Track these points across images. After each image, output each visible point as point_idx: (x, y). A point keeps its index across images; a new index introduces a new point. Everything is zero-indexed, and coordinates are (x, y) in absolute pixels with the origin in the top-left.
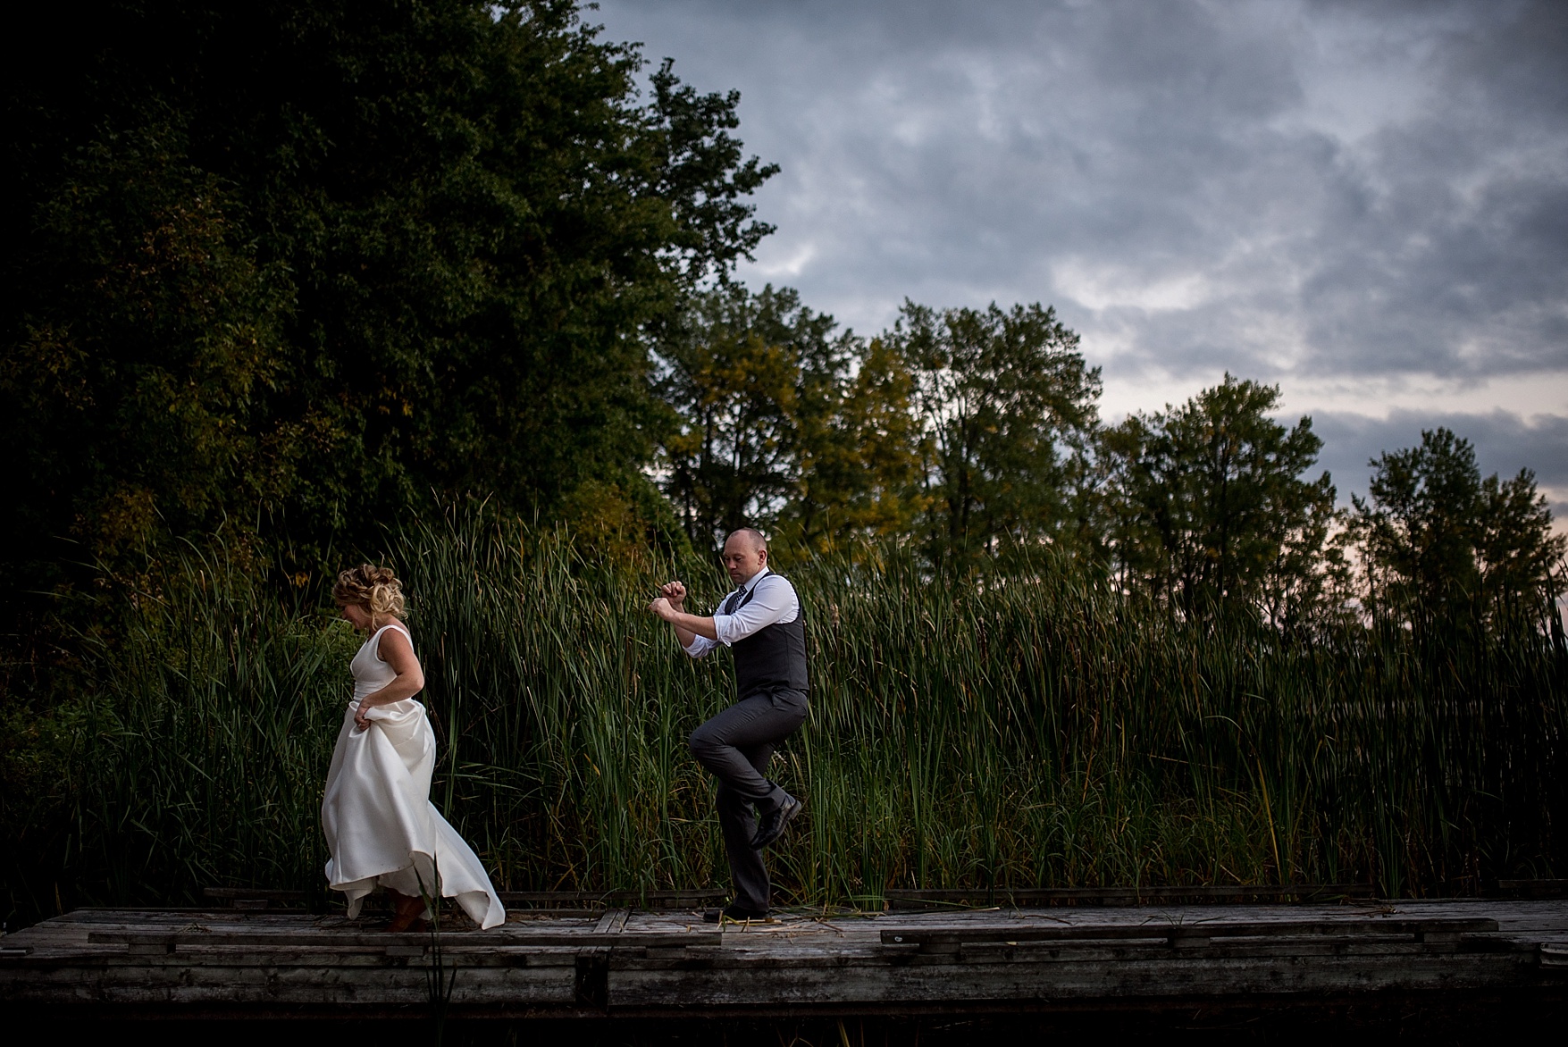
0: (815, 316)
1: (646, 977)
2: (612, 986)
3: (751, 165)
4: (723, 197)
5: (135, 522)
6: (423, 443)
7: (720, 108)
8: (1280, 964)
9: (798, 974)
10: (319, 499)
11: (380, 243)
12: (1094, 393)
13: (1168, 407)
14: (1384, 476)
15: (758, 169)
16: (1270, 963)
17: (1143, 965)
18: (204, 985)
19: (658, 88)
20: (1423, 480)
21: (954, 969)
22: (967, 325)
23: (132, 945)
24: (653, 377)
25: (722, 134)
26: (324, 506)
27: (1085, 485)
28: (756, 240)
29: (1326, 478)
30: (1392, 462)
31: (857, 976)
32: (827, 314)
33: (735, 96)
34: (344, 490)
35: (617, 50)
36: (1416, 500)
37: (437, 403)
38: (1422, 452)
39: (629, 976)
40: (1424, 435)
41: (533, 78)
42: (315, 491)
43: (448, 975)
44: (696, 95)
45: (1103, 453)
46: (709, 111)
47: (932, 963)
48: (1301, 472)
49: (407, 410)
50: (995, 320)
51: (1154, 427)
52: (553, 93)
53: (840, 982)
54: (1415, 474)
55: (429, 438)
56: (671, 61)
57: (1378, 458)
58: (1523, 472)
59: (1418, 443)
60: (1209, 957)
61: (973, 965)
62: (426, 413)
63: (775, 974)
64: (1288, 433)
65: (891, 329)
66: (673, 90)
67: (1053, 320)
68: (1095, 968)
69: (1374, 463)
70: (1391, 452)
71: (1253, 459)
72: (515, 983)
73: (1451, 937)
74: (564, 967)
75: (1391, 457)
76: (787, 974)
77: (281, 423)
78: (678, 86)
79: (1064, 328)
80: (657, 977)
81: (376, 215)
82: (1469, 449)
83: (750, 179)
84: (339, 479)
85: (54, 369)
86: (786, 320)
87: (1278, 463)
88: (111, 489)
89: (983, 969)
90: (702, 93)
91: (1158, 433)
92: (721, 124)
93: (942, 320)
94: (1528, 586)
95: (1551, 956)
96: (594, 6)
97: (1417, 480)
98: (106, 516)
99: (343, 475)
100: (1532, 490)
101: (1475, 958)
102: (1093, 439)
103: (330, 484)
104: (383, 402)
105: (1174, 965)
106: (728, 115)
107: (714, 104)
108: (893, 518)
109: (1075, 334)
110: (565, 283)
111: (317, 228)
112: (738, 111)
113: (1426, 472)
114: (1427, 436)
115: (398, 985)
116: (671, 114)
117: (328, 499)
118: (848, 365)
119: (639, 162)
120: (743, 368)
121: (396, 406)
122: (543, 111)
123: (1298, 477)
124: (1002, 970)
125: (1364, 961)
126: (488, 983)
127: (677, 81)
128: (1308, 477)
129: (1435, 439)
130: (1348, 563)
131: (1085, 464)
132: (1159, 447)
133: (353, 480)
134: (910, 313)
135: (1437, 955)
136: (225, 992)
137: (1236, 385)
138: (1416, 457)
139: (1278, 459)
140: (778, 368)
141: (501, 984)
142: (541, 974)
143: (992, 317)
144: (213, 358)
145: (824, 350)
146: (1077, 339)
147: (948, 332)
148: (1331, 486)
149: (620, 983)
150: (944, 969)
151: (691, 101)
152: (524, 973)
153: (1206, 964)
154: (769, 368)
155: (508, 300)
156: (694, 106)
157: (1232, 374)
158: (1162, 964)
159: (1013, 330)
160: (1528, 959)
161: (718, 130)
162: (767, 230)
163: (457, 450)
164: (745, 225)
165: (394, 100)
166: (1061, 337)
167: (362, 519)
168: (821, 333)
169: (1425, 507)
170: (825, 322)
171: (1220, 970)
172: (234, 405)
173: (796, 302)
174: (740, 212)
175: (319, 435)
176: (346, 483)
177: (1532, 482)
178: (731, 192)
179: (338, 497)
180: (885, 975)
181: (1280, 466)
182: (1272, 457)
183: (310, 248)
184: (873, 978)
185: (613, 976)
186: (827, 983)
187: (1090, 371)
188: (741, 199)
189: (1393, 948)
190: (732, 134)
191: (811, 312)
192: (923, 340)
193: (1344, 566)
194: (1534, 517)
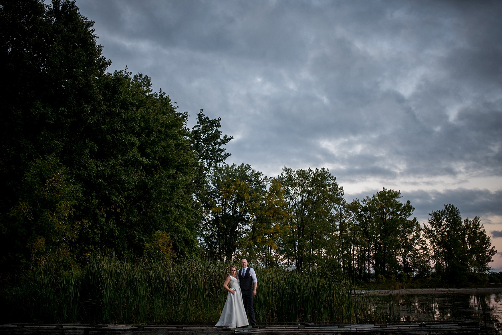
0: (256, 172)
1: (95, 332)
2: (90, 333)
3: (225, 137)
4: (218, 146)
5: (40, 245)
6: (123, 218)
7: (216, 123)
8: (194, 332)
9: (118, 332)
10: (93, 235)
11: (109, 172)
12: (341, 194)
13: (367, 197)
14: (433, 218)
15: (228, 137)
16: (192, 332)
17: (172, 332)
18: (28, 332)
19: (199, 117)
20: (445, 219)
21: (142, 331)
22: (303, 174)
23: (17, 326)
24: (210, 190)
25: (216, 129)
26: (94, 236)
27: (342, 221)
28: (226, 158)
29: (415, 219)
30: (435, 214)
31: (127, 332)
32: (260, 172)
33: (220, 119)
34: (99, 232)
35: (181, 114)
36: (443, 226)
37: (128, 207)
38: (445, 211)
39: (92, 331)
40: (445, 206)
41: (156, 124)
42: (92, 232)
43: (64, 331)
44: (209, 119)
45: (347, 211)
46: (213, 123)
47: (139, 330)
48: (408, 217)
49: (118, 210)
50: (311, 173)
51: (364, 203)
52: (162, 127)
53: (125, 333)
54: (443, 218)
55: (125, 217)
56: (203, 110)
57: (431, 213)
58: (476, 217)
59: (444, 208)
60: (182, 331)
61: (146, 331)
62: (124, 210)
63: (115, 332)
64: (403, 205)
65: (280, 175)
66: (203, 118)
67: (328, 173)
68: (164, 332)
69: (430, 215)
70: (435, 211)
71: (393, 213)
72: (75, 332)
73: (221, 328)
74: (83, 330)
75: (435, 213)
76: (117, 332)
77: (77, 221)
78: (204, 117)
79: (331, 175)
80: (97, 332)
81: (109, 164)
82: (458, 210)
83: (225, 140)
84: (98, 229)
85: (25, 212)
86: (247, 173)
87: (401, 215)
88: (36, 237)
89: (147, 332)
90: (211, 119)
91: (364, 205)
92: (216, 126)
93: (296, 172)
94: (483, 252)
95: (236, 332)
96: (175, 102)
97: (443, 219)
98: (34, 244)
99: (99, 228)
100: (479, 223)
101: (225, 332)
102: (344, 207)
103: (96, 231)
104: (112, 208)
105: (177, 332)
106: (218, 124)
107: (214, 121)
108: (278, 232)
109: (335, 177)
110: (163, 176)
111: (94, 168)
112: (221, 123)
113: (446, 217)
114: (446, 206)
115: (57, 332)
116: (203, 124)
117: (95, 234)
118: (266, 187)
119: (184, 144)
120: (234, 188)
121: (116, 210)
122: (160, 131)
123: (407, 219)
124: (150, 332)
125: (207, 332)
126: (71, 332)
127: (204, 115)
128: (410, 218)
129: (448, 207)
130: (427, 244)
131: (342, 214)
132: (365, 209)
133: (102, 229)
134: (286, 171)
135: (218, 331)
136: (31, 333)
137: (387, 191)
138: (443, 213)
139: (401, 213)
140: (244, 188)
141: (73, 333)
142: (79, 331)
143: (309, 172)
144: (60, 208)
145: (259, 182)
146: (335, 178)
147: (297, 176)
148: (417, 221)
149: (91, 333)
150: (141, 331)
151: (208, 121)
152: (77, 331)
153: (182, 332)
154: (241, 188)
155: (147, 181)
156: (208, 122)
157: (385, 188)
158: (175, 332)
159: (317, 175)
160: (233, 332)
161: (215, 128)
162: (229, 155)
163: (132, 220)
164: (223, 154)
165: (116, 135)
166: (331, 178)
167: (106, 238)
168: (258, 177)
169: (446, 228)
170: (259, 174)
171: (184, 333)
172: (64, 218)
173: (250, 169)
174: (222, 150)
175: (84, 224)
176: (100, 230)
177: (479, 220)
178: (220, 144)
179: (98, 234)
180: (132, 332)
181: (402, 215)
182: (399, 213)
183: (91, 174)
184: (130, 333)
185: (90, 331)
186: (123, 333)
187: (340, 188)
188: (222, 146)
189: (212, 330)
190: (219, 129)
191: (255, 171)
192: (290, 178)
193: (426, 245)
194: (480, 231)
